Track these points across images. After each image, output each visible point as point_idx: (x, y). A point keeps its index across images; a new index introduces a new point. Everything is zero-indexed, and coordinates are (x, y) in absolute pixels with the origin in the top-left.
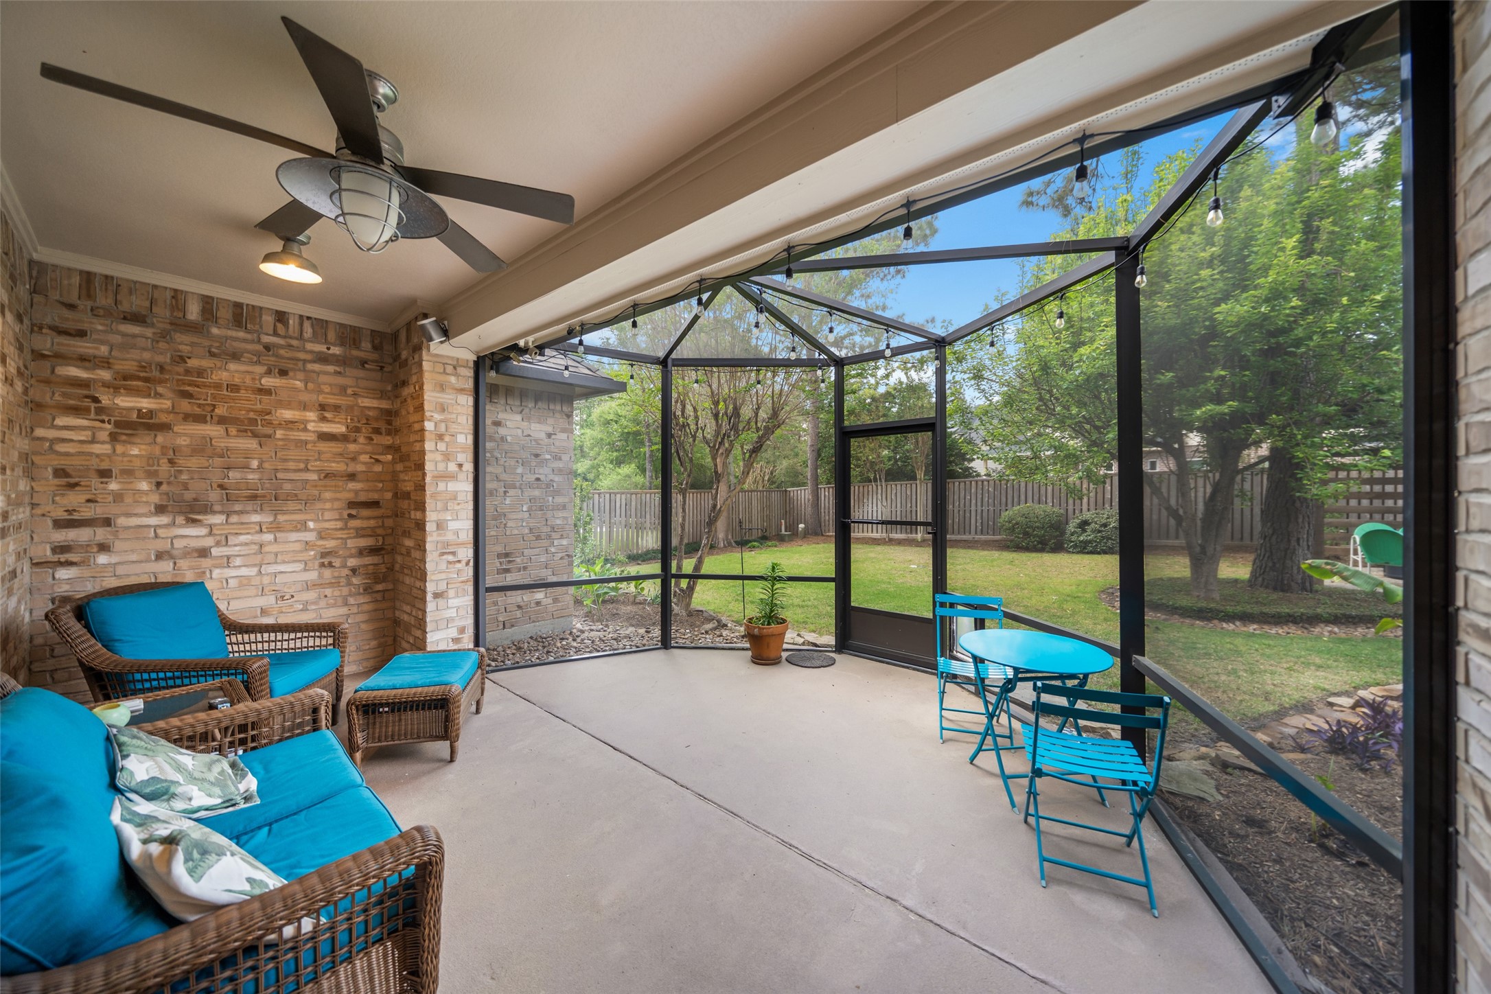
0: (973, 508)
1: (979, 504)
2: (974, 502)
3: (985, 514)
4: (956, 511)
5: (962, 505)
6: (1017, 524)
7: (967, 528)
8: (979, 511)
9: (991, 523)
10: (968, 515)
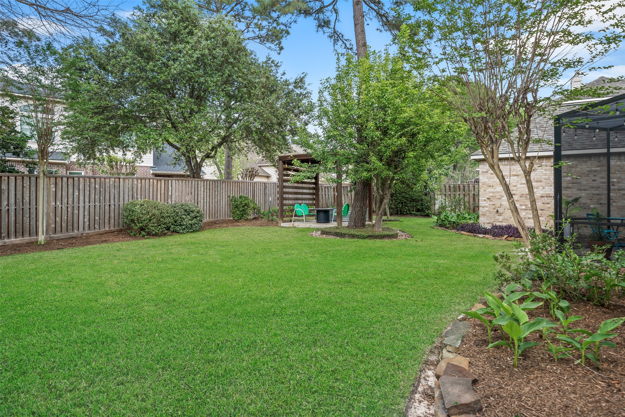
0: (81, 204)
1: (87, 200)
2: (82, 198)
3: (92, 210)
4: (64, 208)
5: (70, 202)
6: (154, 215)
7: (76, 225)
8: (87, 207)
9: (97, 218)
10: (76, 211)
